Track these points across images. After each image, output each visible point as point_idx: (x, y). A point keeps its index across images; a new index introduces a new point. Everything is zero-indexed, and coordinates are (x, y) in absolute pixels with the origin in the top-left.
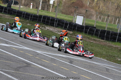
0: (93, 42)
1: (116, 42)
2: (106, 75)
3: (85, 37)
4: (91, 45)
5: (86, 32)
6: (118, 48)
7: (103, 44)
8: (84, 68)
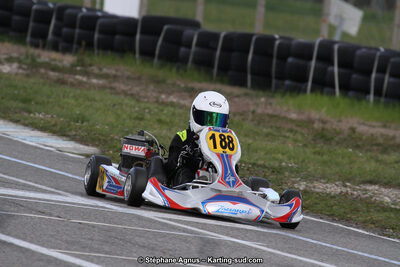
1: (305, 91)
4: (160, 121)
5: (147, 53)
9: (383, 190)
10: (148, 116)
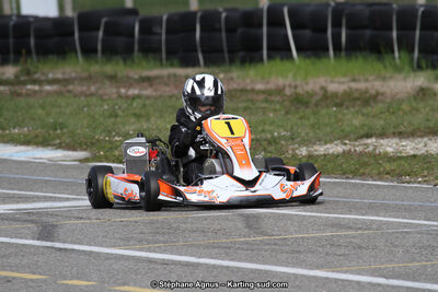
0: (139, 96)
3: (90, 77)
5: (89, 51)
6: (280, 91)
10: (120, 113)
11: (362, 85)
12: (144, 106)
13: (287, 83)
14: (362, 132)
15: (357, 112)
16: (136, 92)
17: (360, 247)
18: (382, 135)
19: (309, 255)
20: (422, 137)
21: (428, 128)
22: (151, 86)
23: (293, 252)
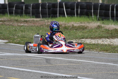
0: (23, 26)
2: (46, 69)
3: (11, 20)
5: (11, 13)
6: (61, 25)
7: (39, 25)
8: (13, 65)
9: (86, 40)
10: (17, 30)
11: (83, 24)
12: (24, 28)
13: (63, 23)
14: (81, 37)
15: (81, 32)
16: (23, 25)
17: (75, 68)
18: (87, 38)
19: (62, 70)
20: (97, 39)
21: (99, 36)
22: (27, 23)
23: (57, 69)
